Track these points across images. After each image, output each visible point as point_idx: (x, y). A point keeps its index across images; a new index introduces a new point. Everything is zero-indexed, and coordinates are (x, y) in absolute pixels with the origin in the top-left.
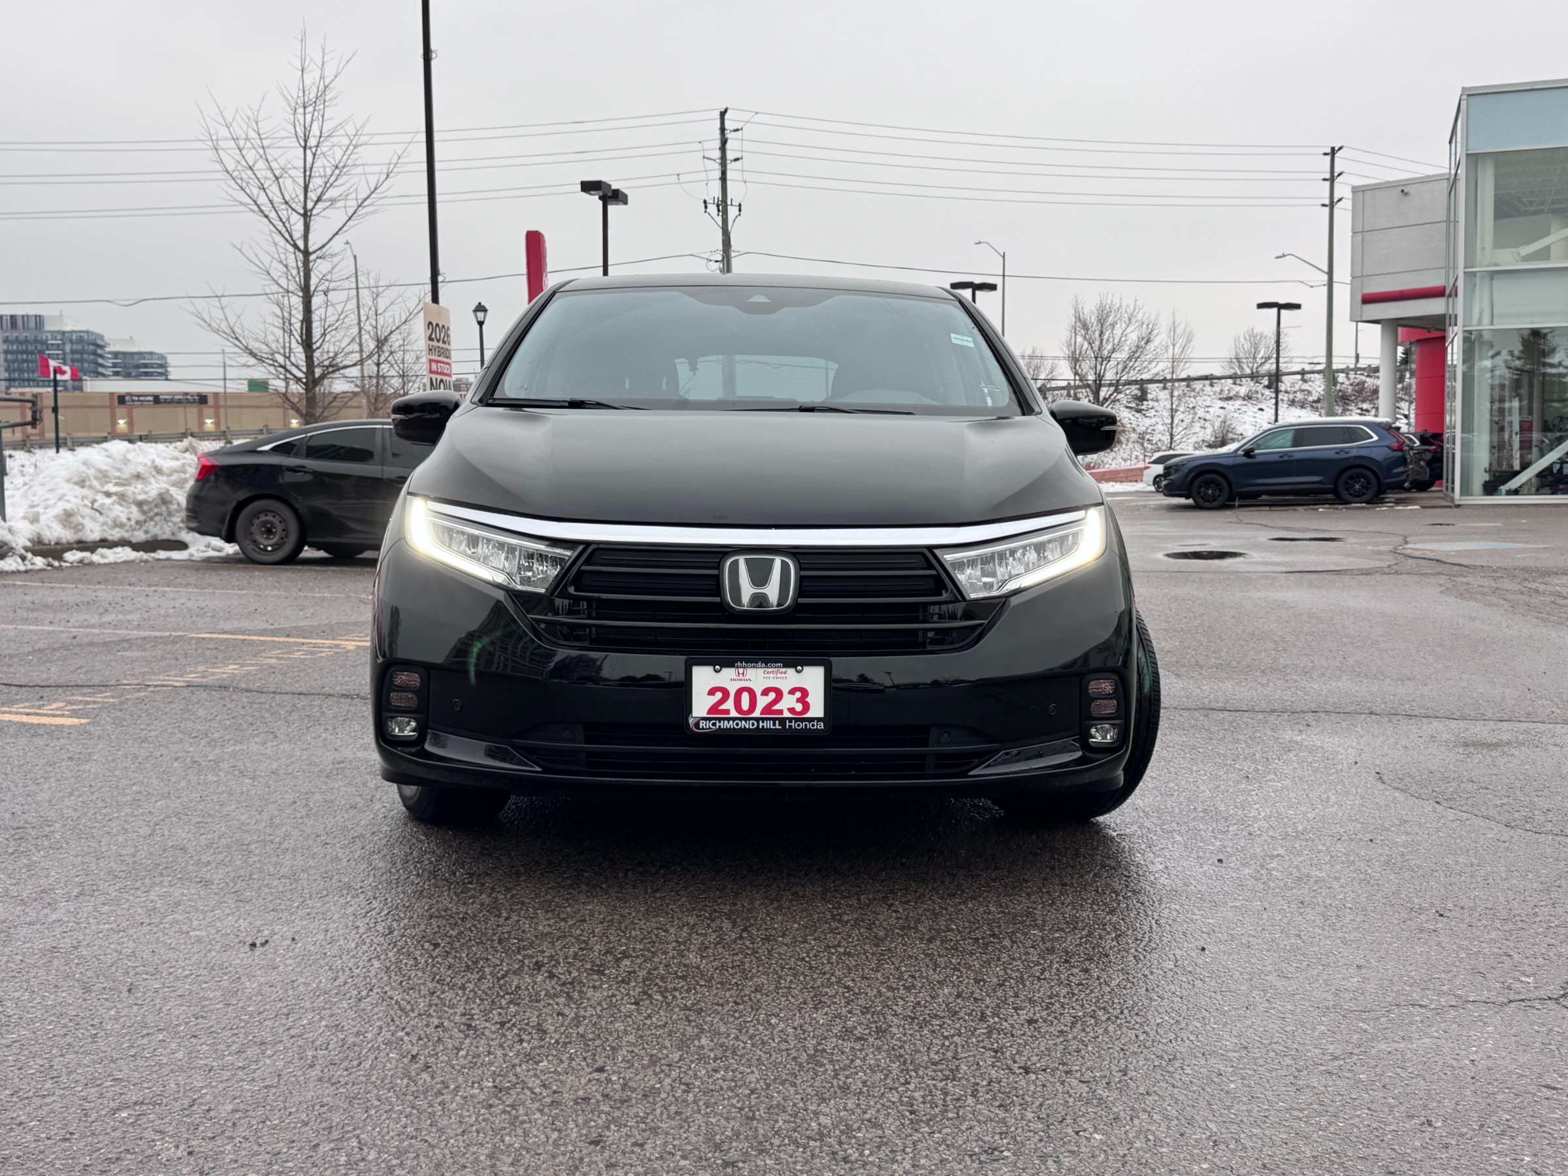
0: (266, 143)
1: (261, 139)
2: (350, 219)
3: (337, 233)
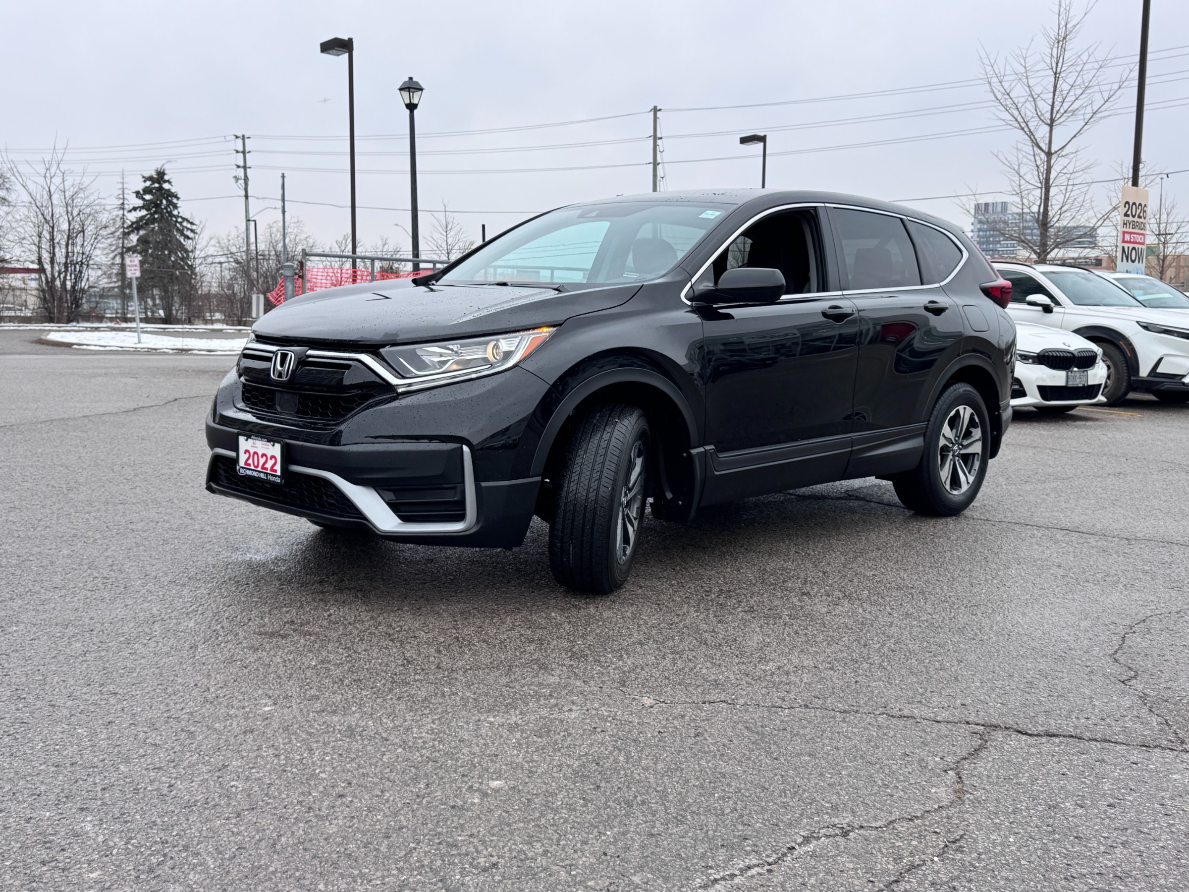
0: (1029, 73)
1: (1026, 71)
2: (1086, 124)
3: (1075, 136)
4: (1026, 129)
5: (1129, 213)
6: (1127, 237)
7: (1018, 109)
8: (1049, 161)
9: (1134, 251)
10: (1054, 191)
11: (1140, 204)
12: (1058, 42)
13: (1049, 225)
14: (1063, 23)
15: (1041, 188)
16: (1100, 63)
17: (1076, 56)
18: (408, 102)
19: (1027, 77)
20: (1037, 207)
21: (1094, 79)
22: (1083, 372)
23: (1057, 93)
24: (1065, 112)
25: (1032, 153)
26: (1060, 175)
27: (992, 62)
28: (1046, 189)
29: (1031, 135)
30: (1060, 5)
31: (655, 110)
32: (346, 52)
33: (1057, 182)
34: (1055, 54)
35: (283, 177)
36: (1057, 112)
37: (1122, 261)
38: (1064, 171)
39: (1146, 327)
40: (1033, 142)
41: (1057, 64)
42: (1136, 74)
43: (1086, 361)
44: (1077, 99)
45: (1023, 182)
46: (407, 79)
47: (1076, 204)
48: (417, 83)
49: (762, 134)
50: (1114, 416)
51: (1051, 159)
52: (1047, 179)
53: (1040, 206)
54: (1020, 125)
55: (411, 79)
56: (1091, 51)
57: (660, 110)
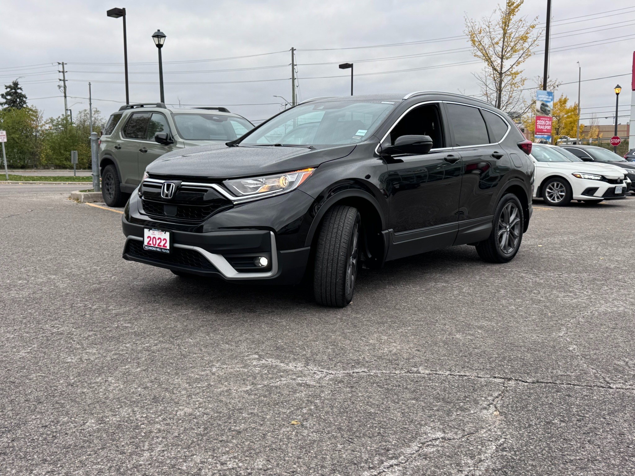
3: (514, 64)
4: (489, 60)
7: (485, 50)
8: (501, 77)
10: (503, 93)
12: (506, 14)
15: (497, 92)
18: (157, 43)
19: (490, 32)
23: (505, 41)
24: (509, 51)
25: (492, 73)
26: (507, 85)
27: (472, 25)
29: (492, 64)
31: (293, 50)
32: (122, 16)
33: (505, 89)
35: (90, 84)
36: (506, 51)
40: (493, 67)
41: (505, 26)
42: (545, 32)
45: (488, 88)
46: (157, 31)
47: (515, 100)
48: (162, 33)
49: (351, 63)
51: (502, 76)
52: (500, 87)
53: (496, 101)
57: (295, 50)
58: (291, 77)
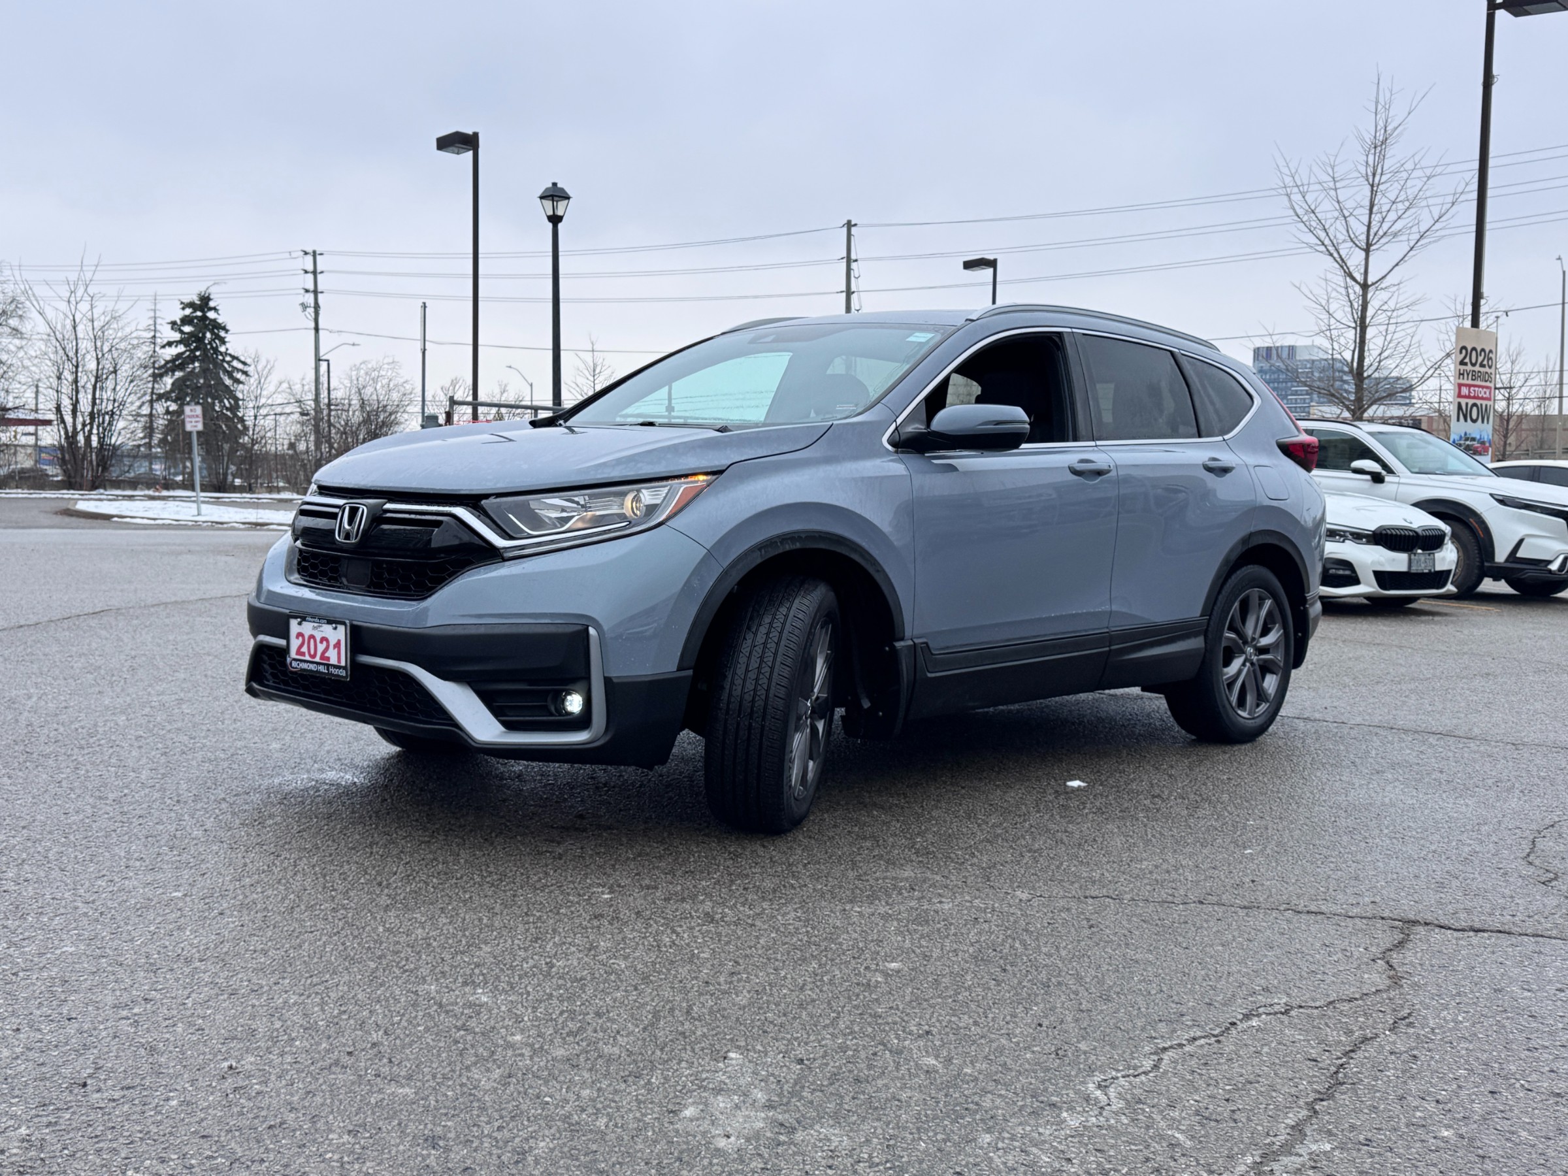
0: (1338, 185)
1: (1335, 182)
2: (1412, 249)
3: (1397, 265)
4: (1336, 255)
5: (1467, 360)
6: (1465, 391)
7: (1325, 230)
8: (1364, 295)
9: (1475, 409)
10: (1370, 333)
11: (1483, 350)
12: (1375, 147)
13: (1365, 375)
14: (1381, 124)
15: (1355, 328)
16: (1428, 172)
17: (1399, 165)
18: (550, 213)
19: (1336, 189)
20: (1351, 353)
21: (1421, 193)
22: (1429, 554)
23: (1375, 209)
24: (1385, 234)
25: (1343, 285)
26: (1379, 312)
27: (1293, 171)
28: (1361, 330)
29: (1342, 263)
30: (1377, 102)
31: (849, 225)
32: (469, 150)
33: (1375, 321)
34: (1371, 162)
35: (424, 306)
36: (1375, 234)
37: (1458, 420)
38: (1384, 308)
39: (1503, 501)
40: (1345, 272)
41: (1374, 175)
42: (1474, 186)
43: (1432, 542)
44: (1399, 218)
45: (1333, 321)
46: (550, 185)
47: (1400, 349)
48: (562, 190)
49: (991, 257)
50: (1466, 611)
51: (1367, 293)
52: (1363, 318)
53: (1354, 351)
54: (1328, 250)
55: (555, 184)
56: (1417, 159)
57: (855, 225)
58: (844, 289)
